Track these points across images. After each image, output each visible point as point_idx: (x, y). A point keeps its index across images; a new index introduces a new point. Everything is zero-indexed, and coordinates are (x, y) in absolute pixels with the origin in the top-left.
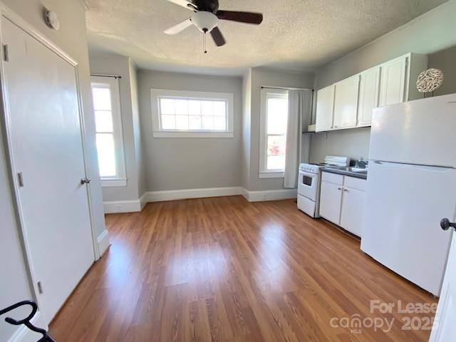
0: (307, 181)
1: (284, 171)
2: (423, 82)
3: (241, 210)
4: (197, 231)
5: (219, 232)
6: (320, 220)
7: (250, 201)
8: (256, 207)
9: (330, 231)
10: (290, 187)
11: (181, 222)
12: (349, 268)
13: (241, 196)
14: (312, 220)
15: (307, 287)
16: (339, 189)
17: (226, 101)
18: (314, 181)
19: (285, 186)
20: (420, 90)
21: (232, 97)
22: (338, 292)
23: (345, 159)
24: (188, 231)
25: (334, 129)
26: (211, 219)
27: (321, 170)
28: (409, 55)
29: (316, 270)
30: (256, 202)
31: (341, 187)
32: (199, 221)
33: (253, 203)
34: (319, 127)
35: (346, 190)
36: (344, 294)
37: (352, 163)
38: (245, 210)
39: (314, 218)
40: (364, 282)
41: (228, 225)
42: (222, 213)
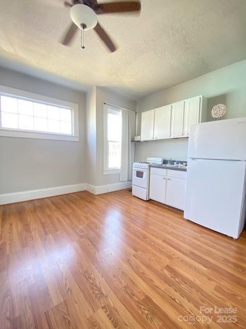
0: (140, 174)
1: (120, 168)
2: (215, 112)
3: (91, 202)
4: (57, 231)
5: (81, 227)
6: (150, 201)
7: (96, 194)
8: (103, 198)
9: (160, 209)
10: (124, 180)
11: (34, 226)
12: (185, 232)
13: (86, 191)
14: (146, 203)
15: (173, 256)
16: (164, 179)
17: (72, 110)
18: (145, 175)
19: (121, 180)
20: (213, 116)
21: (78, 106)
22: (192, 253)
23: (161, 159)
24: (46, 234)
25: (155, 139)
26: (67, 216)
27: (150, 166)
28: (201, 96)
29: (170, 240)
30: (102, 194)
31: (165, 177)
32: (55, 220)
33: (98, 195)
34: (143, 138)
35: (169, 179)
36: (196, 253)
37: (165, 162)
38: (95, 202)
39: (146, 201)
40: (199, 241)
41: (87, 218)
42: (76, 209)
